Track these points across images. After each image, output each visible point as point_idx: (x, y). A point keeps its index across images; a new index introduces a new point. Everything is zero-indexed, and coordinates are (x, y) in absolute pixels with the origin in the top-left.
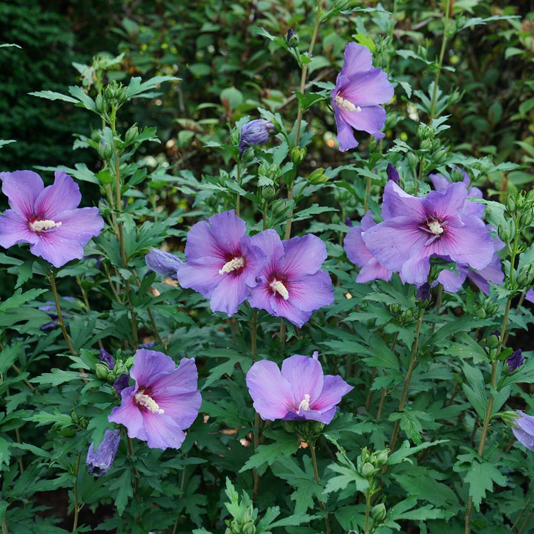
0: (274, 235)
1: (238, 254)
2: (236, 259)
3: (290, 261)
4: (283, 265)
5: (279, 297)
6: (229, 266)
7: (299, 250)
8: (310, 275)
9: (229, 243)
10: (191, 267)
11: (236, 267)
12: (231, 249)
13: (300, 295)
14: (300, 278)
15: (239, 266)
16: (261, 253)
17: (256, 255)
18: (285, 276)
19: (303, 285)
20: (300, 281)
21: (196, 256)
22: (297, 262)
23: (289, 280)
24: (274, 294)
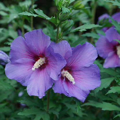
0: (66, 44)
1: (43, 55)
2: (41, 59)
3: (74, 59)
4: (70, 62)
5: (67, 81)
6: (37, 64)
7: (80, 52)
8: (86, 67)
9: (37, 49)
10: (13, 65)
11: (41, 64)
12: (38, 53)
13: (80, 79)
14: (79, 69)
15: (43, 63)
16: (60, 58)
17: (57, 59)
18: (70, 67)
19: (81, 73)
20: (79, 70)
21: (17, 58)
22: (78, 59)
23: (73, 70)
24: (64, 79)
